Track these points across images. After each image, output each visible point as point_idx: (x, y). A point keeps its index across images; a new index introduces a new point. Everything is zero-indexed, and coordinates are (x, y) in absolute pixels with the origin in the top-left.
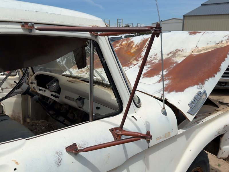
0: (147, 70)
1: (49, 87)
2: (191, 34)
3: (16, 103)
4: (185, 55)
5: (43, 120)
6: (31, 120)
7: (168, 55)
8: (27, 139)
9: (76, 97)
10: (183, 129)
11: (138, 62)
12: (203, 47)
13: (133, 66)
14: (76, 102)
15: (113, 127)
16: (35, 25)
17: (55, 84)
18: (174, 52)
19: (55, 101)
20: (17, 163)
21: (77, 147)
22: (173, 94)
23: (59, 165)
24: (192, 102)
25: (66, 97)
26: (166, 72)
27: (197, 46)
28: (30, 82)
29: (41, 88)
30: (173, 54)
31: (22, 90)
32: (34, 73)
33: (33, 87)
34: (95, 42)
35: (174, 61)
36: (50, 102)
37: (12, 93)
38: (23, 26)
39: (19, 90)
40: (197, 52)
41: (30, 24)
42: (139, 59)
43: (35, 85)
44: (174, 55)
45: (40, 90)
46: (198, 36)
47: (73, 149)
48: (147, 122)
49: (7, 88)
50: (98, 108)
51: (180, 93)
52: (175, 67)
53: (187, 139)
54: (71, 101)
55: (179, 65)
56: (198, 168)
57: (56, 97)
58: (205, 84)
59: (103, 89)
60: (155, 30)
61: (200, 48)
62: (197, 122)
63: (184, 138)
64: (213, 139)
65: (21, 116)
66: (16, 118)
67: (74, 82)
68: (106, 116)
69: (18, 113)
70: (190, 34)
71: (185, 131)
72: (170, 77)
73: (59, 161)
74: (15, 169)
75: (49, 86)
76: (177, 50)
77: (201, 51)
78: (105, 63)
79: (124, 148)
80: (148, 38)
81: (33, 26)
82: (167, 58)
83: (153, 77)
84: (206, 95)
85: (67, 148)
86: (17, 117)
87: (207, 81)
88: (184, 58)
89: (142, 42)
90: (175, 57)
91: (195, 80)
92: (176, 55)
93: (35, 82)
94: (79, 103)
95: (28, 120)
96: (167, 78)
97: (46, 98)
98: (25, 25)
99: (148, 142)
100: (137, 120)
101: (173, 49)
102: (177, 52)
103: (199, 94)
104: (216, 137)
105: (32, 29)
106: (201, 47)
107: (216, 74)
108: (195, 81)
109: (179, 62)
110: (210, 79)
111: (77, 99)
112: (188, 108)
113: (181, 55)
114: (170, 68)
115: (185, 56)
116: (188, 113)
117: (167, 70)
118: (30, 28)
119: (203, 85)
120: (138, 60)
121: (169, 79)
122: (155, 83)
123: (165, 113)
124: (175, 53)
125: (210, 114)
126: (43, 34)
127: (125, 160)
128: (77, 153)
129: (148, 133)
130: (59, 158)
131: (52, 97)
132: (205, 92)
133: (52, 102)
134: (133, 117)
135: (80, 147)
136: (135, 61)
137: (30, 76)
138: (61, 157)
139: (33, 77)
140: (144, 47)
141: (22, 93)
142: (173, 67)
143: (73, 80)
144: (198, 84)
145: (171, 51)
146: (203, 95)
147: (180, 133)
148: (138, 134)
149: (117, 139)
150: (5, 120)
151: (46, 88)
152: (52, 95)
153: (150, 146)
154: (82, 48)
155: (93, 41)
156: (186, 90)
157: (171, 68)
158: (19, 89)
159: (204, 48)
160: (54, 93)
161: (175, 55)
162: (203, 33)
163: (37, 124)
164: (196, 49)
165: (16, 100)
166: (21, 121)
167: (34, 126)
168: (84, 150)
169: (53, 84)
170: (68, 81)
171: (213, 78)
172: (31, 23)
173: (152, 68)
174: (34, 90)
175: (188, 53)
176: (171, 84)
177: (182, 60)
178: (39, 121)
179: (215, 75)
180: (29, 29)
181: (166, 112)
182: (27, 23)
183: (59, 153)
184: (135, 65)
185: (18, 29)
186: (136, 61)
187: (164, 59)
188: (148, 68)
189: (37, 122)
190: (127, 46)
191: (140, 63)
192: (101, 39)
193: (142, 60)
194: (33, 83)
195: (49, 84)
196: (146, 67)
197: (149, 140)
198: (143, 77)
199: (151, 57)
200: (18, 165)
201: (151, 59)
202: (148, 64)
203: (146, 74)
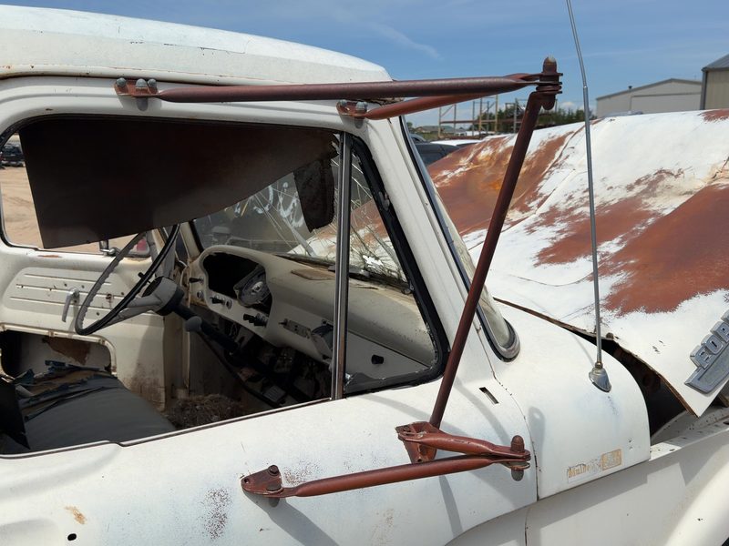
0: (553, 239)
1: (240, 295)
2: (709, 117)
3: (147, 341)
4: (687, 187)
5: (218, 395)
6: (190, 392)
7: (630, 188)
8: (123, 443)
9: (315, 322)
10: (671, 443)
11: (526, 214)
14: (314, 340)
15: (410, 421)
16: (159, 85)
17: (259, 284)
18: (651, 178)
19: (255, 336)
20: (79, 517)
21: (280, 481)
22: (637, 317)
23: (215, 534)
24: (706, 348)
25: (285, 324)
26: (618, 244)
28: (189, 276)
29: (220, 296)
30: (646, 186)
31: (156, 300)
32: (201, 249)
33: (198, 294)
34: (358, 140)
35: (651, 209)
36: (242, 339)
37: (125, 307)
38: (121, 88)
39: (151, 299)
41: (141, 81)
42: (530, 206)
43: (201, 287)
44: (649, 187)
45: (215, 301)
47: (265, 487)
48: (533, 411)
49: (122, 294)
50: (377, 360)
51: (661, 316)
52: (652, 227)
53: (688, 476)
54: (301, 338)
55: (664, 221)
57: (258, 322)
59: (396, 300)
60: (540, 85)
62: (725, 420)
63: (675, 472)
65: (161, 382)
66: (147, 386)
67: (309, 276)
68: (390, 383)
69: (153, 372)
70: (705, 119)
71: (677, 448)
72: (632, 262)
73: (218, 523)
74: (72, 537)
75: (241, 289)
76: (662, 174)
78: (391, 207)
79: (446, 490)
80: (562, 135)
81: (153, 89)
82: (626, 200)
83: (572, 261)
85: (245, 480)
86: (148, 382)
88: (684, 199)
89: (543, 148)
90: (655, 196)
91: (717, 271)
92: (658, 190)
93: (203, 276)
94: (322, 340)
95: (182, 394)
96: (621, 264)
97: (234, 328)
98: (128, 86)
99: (518, 475)
100: (497, 402)
101: (649, 169)
102: (661, 178)
105: (147, 97)
108: (717, 274)
109: (667, 212)
111: (317, 331)
112: (690, 369)
113: (674, 191)
114: (633, 232)
115: (687, 193)
116: (689, 385)
117: (624, 239)
118: (142, 94)
120: (525, 209)
121: (626, 268)
122: (579, 282)
123: (603, 384)
124: (653, 183)
127: (448, 536)
128: (278, 499)
129: (518, 443)
130: (219, 511)
131: (246, 324)
133: (246, 340)
134: (484, 390)
135: (290, 479)
136: (516, 209)
137: (189, 260)
138: (225, 510)
139: (197, 262)
140: (550, 165)
141: (158, 308)
142: (644, 228)
143: (308, 271)
144: (728, 287)
145: (641, 175)
147: (661, 455)
148: (479, 445)
149: (419, 460)
151: (233, 295)
152: (246, 317)
153: (542, 496)
154: (321, 161)
155: (350, 135)
156: (686, 305)
157: (637, 231)
158: (149, 295)
160: (253, 313)
161: (655, 189)
163: (197, 407)
164: (726, 167)
165: (148, 332)
166: (159, 395)
167: (188, 412)
168: (300, 491)
169: (252, 282)
170: (292, 272)
172: (146, 79)
173: (572, 233)
174: (199, 300)
175: (698, 182)
176: (630, 285)
177: (677, 206)
178: (206, 395)
180: (137, 97)
181: (607, 380)
182: (132, 80)
183: (220, 496)
184: (514, 224)
185: (105, 100)
186: (521, 211)
187: (616, 201)
188: (558, 232)
189: (199, 400)
190: (493, 164)
191: (532, 217)
192: (375, 130)
193: (539, 205)
194: (196, 280)
195: (242, 282)
196: (550, 229)
197: (520, 467)
198: (537, 261)
199: (570, 198)
200: (83, 523)
201: (572, 203)
202: (560, 218)
203: (551, 252)
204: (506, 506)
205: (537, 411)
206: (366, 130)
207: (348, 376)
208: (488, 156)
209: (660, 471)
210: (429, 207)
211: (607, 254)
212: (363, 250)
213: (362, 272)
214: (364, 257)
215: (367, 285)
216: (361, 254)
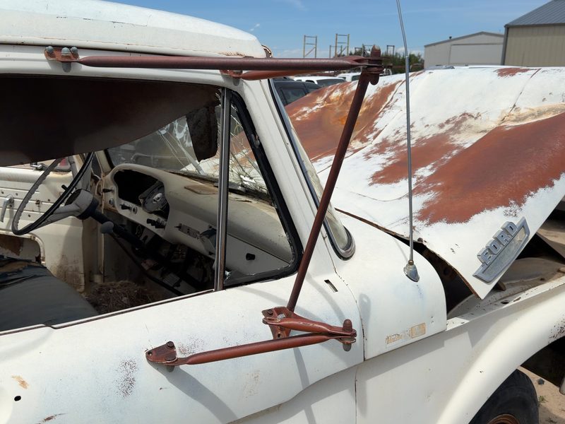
0: (383, 164)
1: (144, 203)
2: (502, 73)
3: (69, 238)
4: (483, 127)
5: (127, 281)
6: (104, 278)
7: (441, 126)
8: (54, 326)
9: (203, 227)
10: (462, 317)
11: (365, 144)
12: (530, 109)
13: (351, 153)
14: (203, 240)
15: (272, 305)
16: (80, 52)
17: (159, 195)
18: (457, 120)
19: (156, 236)
20: (23, 383)
21: (175, 353)
22: (441, 226)
23: (126, 393)
24: (489, 250)
25: (180, 227)
26: (431, 170)
27: (515, 106)
28: (103, 187)
29: (128, 204)
30: (453, 125)
31: (76, 208)
32: (112, 166)
33: (110, 201)
34: (236, 95)
35: (456, 143)
36: (146, 237)
38: (50, 54)
39: (72, 207)
40: (514, 121)
41: (65, 49)
42: (368, 137)
43: (113, 196)
44: (455, 126)
45: (124, 207)
46: (521, 79)
47: (164, 357)
48: (362, 296)
49: (49, 200)
50: (250, 257)
51: (458, 226)
52: (455, 158)
53: (474, 341)
54: (192, 238)
55: (465, 153)
57: (158, 225)
58: (527, 203)
60: (367, 67)
61: (523, 111)
62: (503, 301)
63: (464, 339)
64: (545, 344)
65: (81, 269)
66: (70, 273)
67: (199, 191)
68: (258, 278)
69: (75, 261)
70: (499, 75)
71: (466, 321)
72: (439, 184)
73: (130, 382)
74: (18, 398)
75: (144, 199)
76: (465, 116)
77: (525, 118)
78: (261, 145)
79: (299, 358)
80: (393, 83)
81: (76, 55)
82: (438, 135)
83: (397, 182)
84: (527, 232)
85: (149, 353)
86: (70, 269)
87: (532, 196)
88: (480, 136)
89: (379, 92)
90: (459, 133)
91: (499, 192)
92: (462, 128)
93: (114, 187)
94: (209, 241)
95: (98, 279)
96: (431, 186)
97: (139, 228)
98: (55, 52)
99: (347, 347)
100: (336, 291)
101: (456, 112)
102: (464, 119)
103: (509, 229)
104: (553, 340)
105: (70, 62)
106: (526, 108)
107: (558, 178)
108: (500, 195)
109: (467, 146)
110: (541, 190)
111: (205, 234)
112: (477, 265)
113: (473, 129)
114: (442, 161)
115: (482, 132)
116: (476, 276)
117: (434, 166)
118: (67, 60)
119: (520, 205)
120: (364, 140)
121: (434, 189)
122: (400, 198)
123: (414, 276)
124: (458, 123)
125: (543, 280)
126: (103, 73)
127: (298, 387)
128: (174, 366)
129: (348, 325)
130: (129, 376)
131: (149, 226)
132: (524, 226)
133: (149, 238)
134: (327, 281)
135: (183, 351)
136: (357, 140)
137: (102, 174)
138: (134, 375)
139: (109, 176)
140: (384, 106)
141: (79, 214)
142: (449, 158)
143: (199, 187)
144: (507, 205)
145: (450, 117)
146: (517, 232)
147: (455, 326)
148: (320, 326)
149: (279, 335)
150: (35, 276)
151: (138, 203)
152: (149, 221)
153: (367, 358)
154: (208, 107)
155: (229, 90)
156: (476, 217)
157: (445, 160)
159: (533, 110)
160: (154, 218)
161: (459, 128)
162: (534, 71)
163: (111, 291)
164: (512, 113)
165: (70, 231)
166: (80, 280)
167: (103, 295)
168: (190, 360)
169: (153, 193)
170: (185, 188)
171: (548, 189)
172: (69, 47)
173: (398, 160)
174: (111, 206)
175: (491, 123)
176: (437, 202)
177: (475, 141)
178: (118, 280)
179: (555, 182)
180: (63, 62)
181: (417, 272)
182: (58, 47)
183: (130, 365)
184: (356, 151)
185: (37, 63)
186: (361, 141)
187: (430, 136)
188: (387, 159)
189: (112, 285)
190: (342, 103)
191: (369, 146)
192: (249, 87)
193: (375, 137)
194: (109, 191)
195: (146, 193)
196: (382, 156)
197: (349, 342)
198: (371, 181)
199: (398, 132)
200: (26, 388)
201: (399, 137)
202: (389, 148)
203: (381, 175)
204: (342, 366)
205: (367, 298)
206: (242, 87)
207: (227, 273)
208: (338, 97)
209: (454, 338)
210: (290, 146)
211: (422, 177)
212: (241, 171)
213: (240, 188)
214: (242, 176)
215: (243, 198)
216: (239, 175)
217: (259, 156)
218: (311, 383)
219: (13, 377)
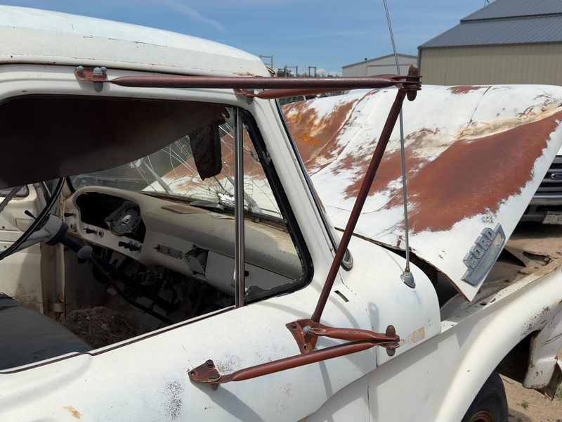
0: (354, 178)
1: (112, 226)
2: (455, 91)
3: (26, 266)
4: (443, 141)
5: (101, 307)
8: (93, 352)
9: (187, 247)
10: (450, 320)
11: (330, 160)
12: (487, 124)
13: (319, 169)
14: (188, 260)
15: (294, 318)
16: (108, 72)
17: (128, 217)
18: (417, 135)
19: (128, 258)
20: (76, 414)
21: (216, 371)
22: (426, 234)
23: (174, 415)
24: (473, 255)
25: (158, 248)
26: (401, 182)
27: (471, 121)
28: (64, 212)
29: (92, 227)
30: (414, 140)
31: (47, 234)
32: (73, 191)
33: (71, 226)
34: (247, 113)
35: (419, 157)
36: (116, 261)
37: (25, 240)
38: (80, 74)
39: (41, 233)
40: (473, 135)
41: (97, 68)
42: (332, 153)
43: (75, 221)
44: (416, 141)
45: (89, 231)
46: (474, 96)
47: (206, 376)
48: (371, 305)
49: (3, 227)
51: (442, 233)
52: (423, 170)
53: (461, 344)
54: (173, 258)
55: (431, 166)
56: (483, 413)
57: (133, 248)
58: (500, 210)
60: (405, 84)
61: (480, 126)
62: (481, 302)
63: (454, 339)
64: (518, 341)
65: (40, 298)
66: (28, 303)
67: (179, 211)
68: (275, 292)
69: (33, 291)
70: (453, 92)
72: (415, 195)
73: (177, 404)
75: (111, 221)
76: (424, 131)
77: (482, 132)
78: (271, 162)
80: (350, 101)
81: (104, 76)
83: (371, 195)
84: (503, 236)
85: (192, 373)
86: (28, 299)
87: (504, 203)
88: (443, 150)
89: (337, 111)
90: (421, 147)
91: (475, 201)
92: (423, 143)
93: (76, 211)
94: (196, 261)
95: (58, 308)
97: (104, 252)
98: (85, 72)
99: (391, 352)
100: (347, 300)
101: (416, 128)
102: (424, 135)
103: (487, 235)
104: (524, 336)
105: (102, 82)
106: (482, 123)
107: (524, 186)
108: (476, 203)
109: (432, 159)
110: (511, 198)
111: (190, 253)
112: (464, 270)
113: (434, 143)
114: (411, 174)
115: (443, 145)
116: (464, 280)
118: (100, 80)
119: (495, 212)
120: (329, 156)
121: (412, 200)
122: (378, 210)
123: (410, 283)
124: (419, 138)
125: (508, 282)
126: (128, 93)
127: (324, 398)
128: (218, 385)
129: (391, 331)
130: (175, 398)
131: (122, 250)
132: (500, 231)
133: (120, 262)
134: (337, 292)
135: (222, 369)
136: (321, 156)
137: (62, 198)
138: (179, 396)
139: (71, 200)
140: (343, 123)
141: (48, 240)
142: (417, 171)
143: (175, 207)
144: (483, 212)
145: (410, 132)
146: (495, 238)
147: (446, 329)
148: (366, 334)
149: (305, 347)
151: (106, 227)
152: (121, 244)
153: (379, 365)
154: (211, 126)
155: (241, 109)
156: (457, 225)
157: (413, 172)
158: (39, 229)
159: (489, 124)
161: (420, 142)
162: (485, 89)
163: (88, 318)
164: (469, 127)
165: (27, 259)
166: (39, 309)
167: (80, 323)
168: (236, 377)
169: (121, 215)
170: (163, 208)
171: (517, 196)
172: (100, 67)
174: (72, 231)
175: (451, 138)
176: (417, 212)
177: (438, 154)
178: (92, 308)
179: (522, 189)
180: (95, 82)
181: (413, 279)
182: (90, 68)
183: (174, 387)
184: (323, 167)
185: (67, 83)
186: (326, 157)
187: (394, 151)
188: (356, 173)
189: (88, 312)
190: (299, 121)
191: (335, 163)
192: (259, 105)
193: (339, 153)
194: (70, 215)
195: (112, 216)
196: (350, 171)
197: (392, 346)
198: (346, 195)
199: (361, 148)
200: (79, 418)
201: (363, 152)
202: (355, 163)
203: (354, 189)
204: (359, 374)
205: (374, 305)
206: (253, 106)
207: (246, 289)
208: (294, 115)
209: (445, 341)
210: (297, 162)
211: (394, 190)
212: (219, 189)
213: (218, 206)
214: (219, 194)
215: (225, 216)
216: (217, 193)
217: (269, 172)
218: (334, 393)
219: (65, 408)
